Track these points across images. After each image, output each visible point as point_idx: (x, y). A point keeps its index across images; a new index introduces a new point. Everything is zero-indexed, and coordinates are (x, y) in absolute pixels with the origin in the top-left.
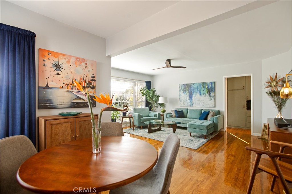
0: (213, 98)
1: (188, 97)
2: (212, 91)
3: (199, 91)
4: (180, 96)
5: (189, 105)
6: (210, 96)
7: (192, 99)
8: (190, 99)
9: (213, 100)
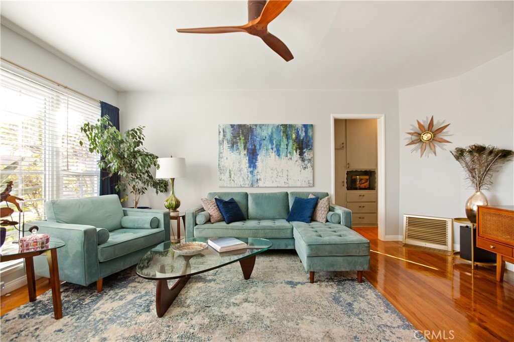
0: (309, 165)
1: (245, 161)
2: (307, 148)
3: (276, 146)
4: (220, 158)
5: (248, 183)
6: (303, 160)
7: (255, 167)
8: (250, 167)
9: (310, 169)
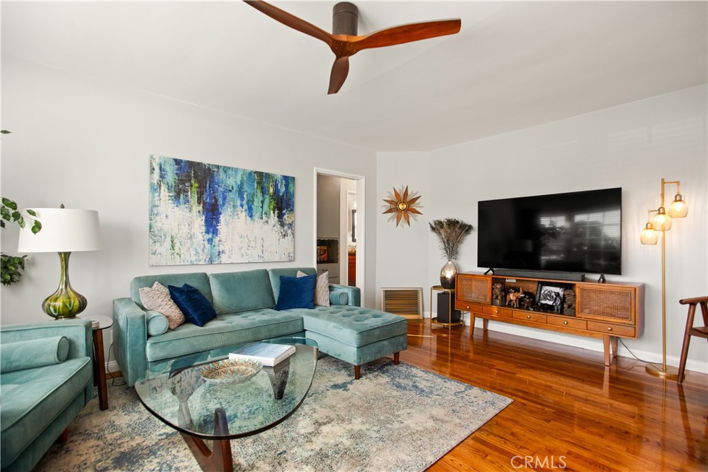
0: (289, 232)
1: (199, 222)
2: (287, 208)
3: (247, 203)
4: (153, 214)
5: (204, 257)
6: (282, 225)
7: (215, 232)
8: (207, 232)
9: (290, 237)
